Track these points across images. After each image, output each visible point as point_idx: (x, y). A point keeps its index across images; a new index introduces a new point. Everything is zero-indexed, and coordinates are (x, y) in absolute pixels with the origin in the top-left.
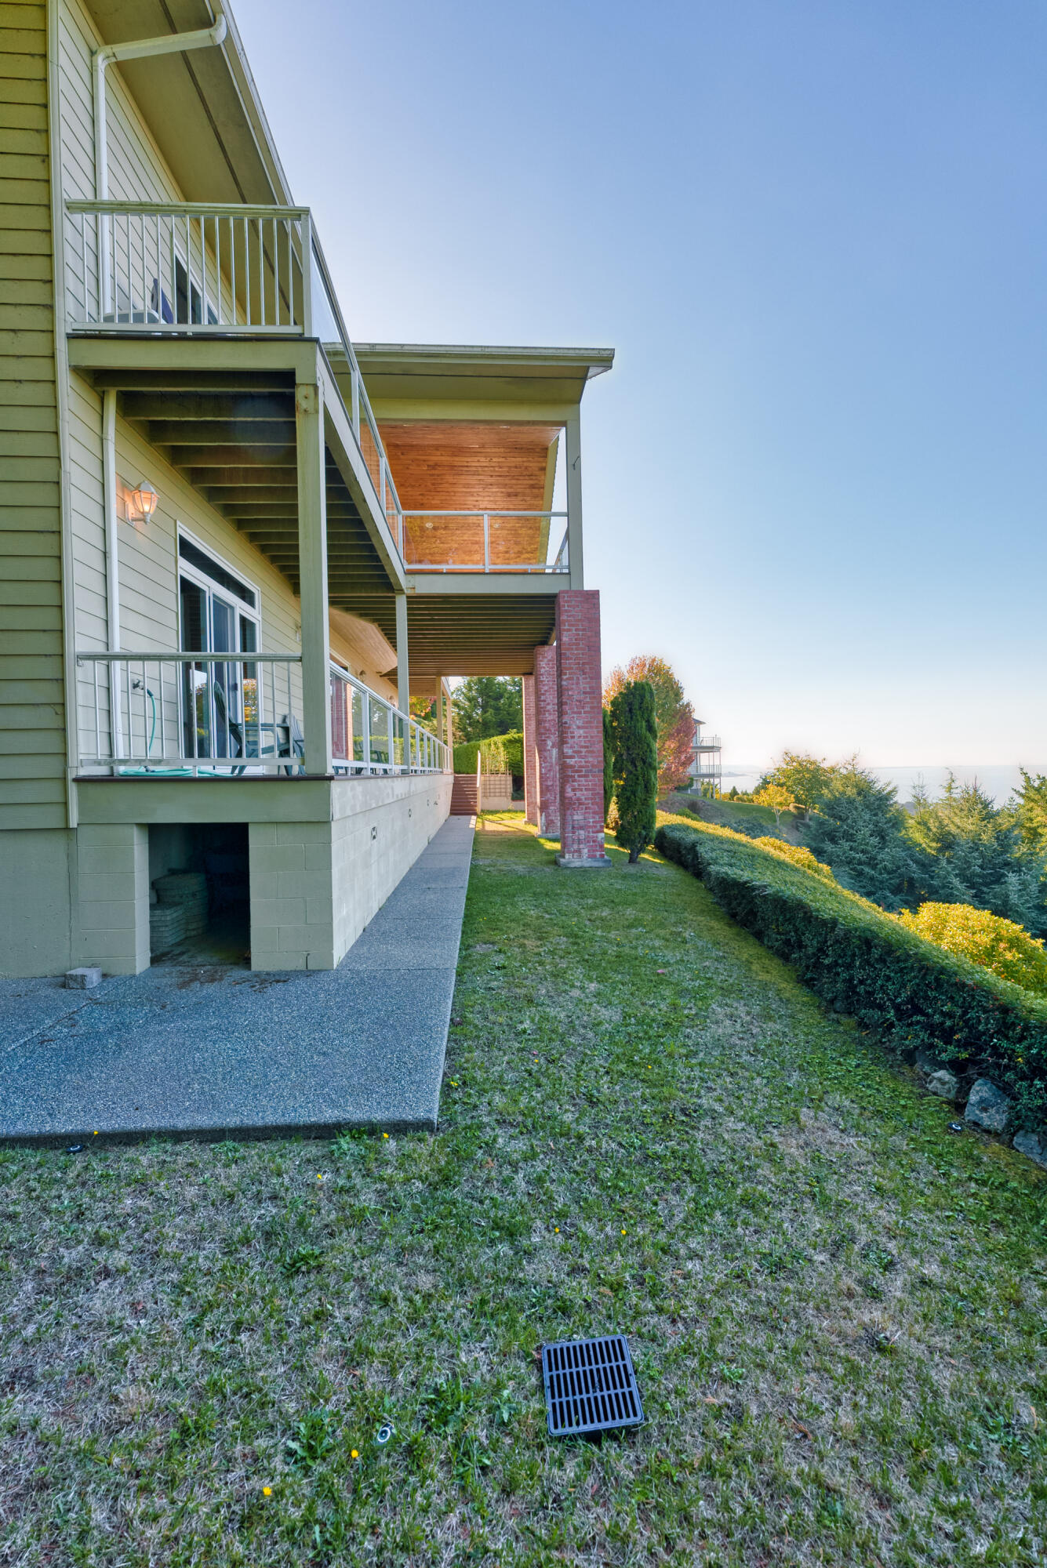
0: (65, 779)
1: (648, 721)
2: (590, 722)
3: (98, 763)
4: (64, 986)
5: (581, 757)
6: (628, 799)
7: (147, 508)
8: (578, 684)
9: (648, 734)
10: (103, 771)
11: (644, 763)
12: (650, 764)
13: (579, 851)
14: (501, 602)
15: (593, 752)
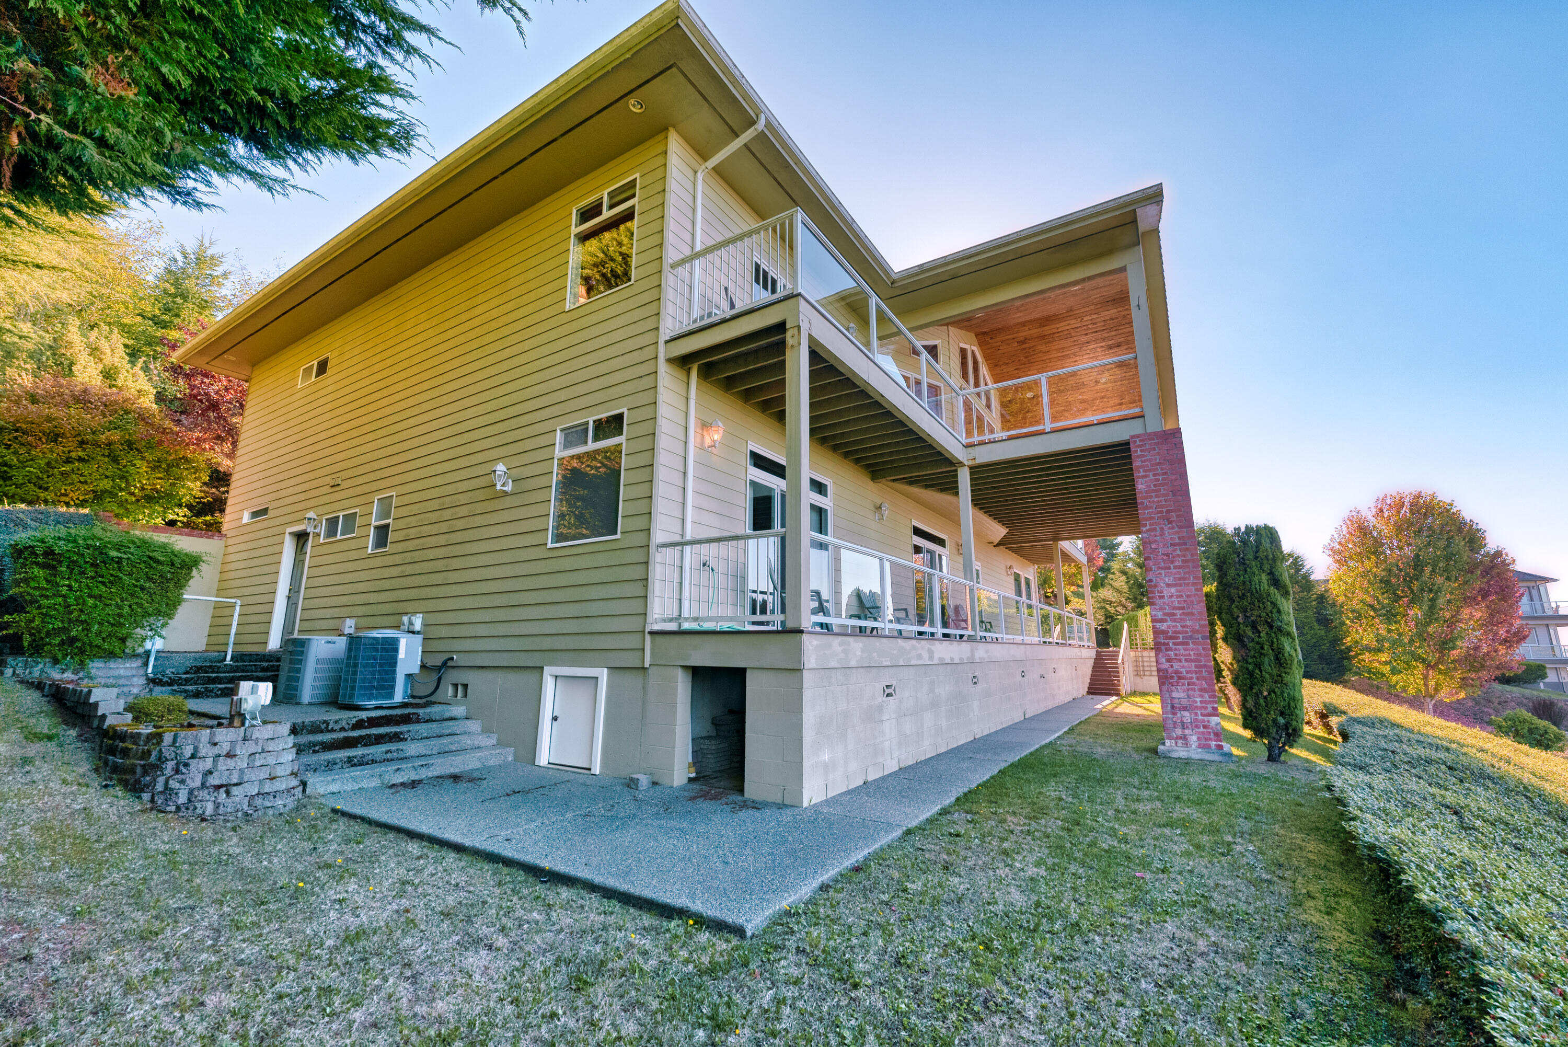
0: (644, 632)
1: (1271, 573)
2: (1184, 579)
3: (671, 620)
4: (628, 786)
5: (1175, 620)
6: (1251, 674)
7: (716, 437)
8: (1162, 535)
9: (1273, 590)
10: (673, 626)
11: (1271, 627)
12: (1280, 629)
13: (1184, 738)
14: (1063, 460)
15: (1192, 614)
